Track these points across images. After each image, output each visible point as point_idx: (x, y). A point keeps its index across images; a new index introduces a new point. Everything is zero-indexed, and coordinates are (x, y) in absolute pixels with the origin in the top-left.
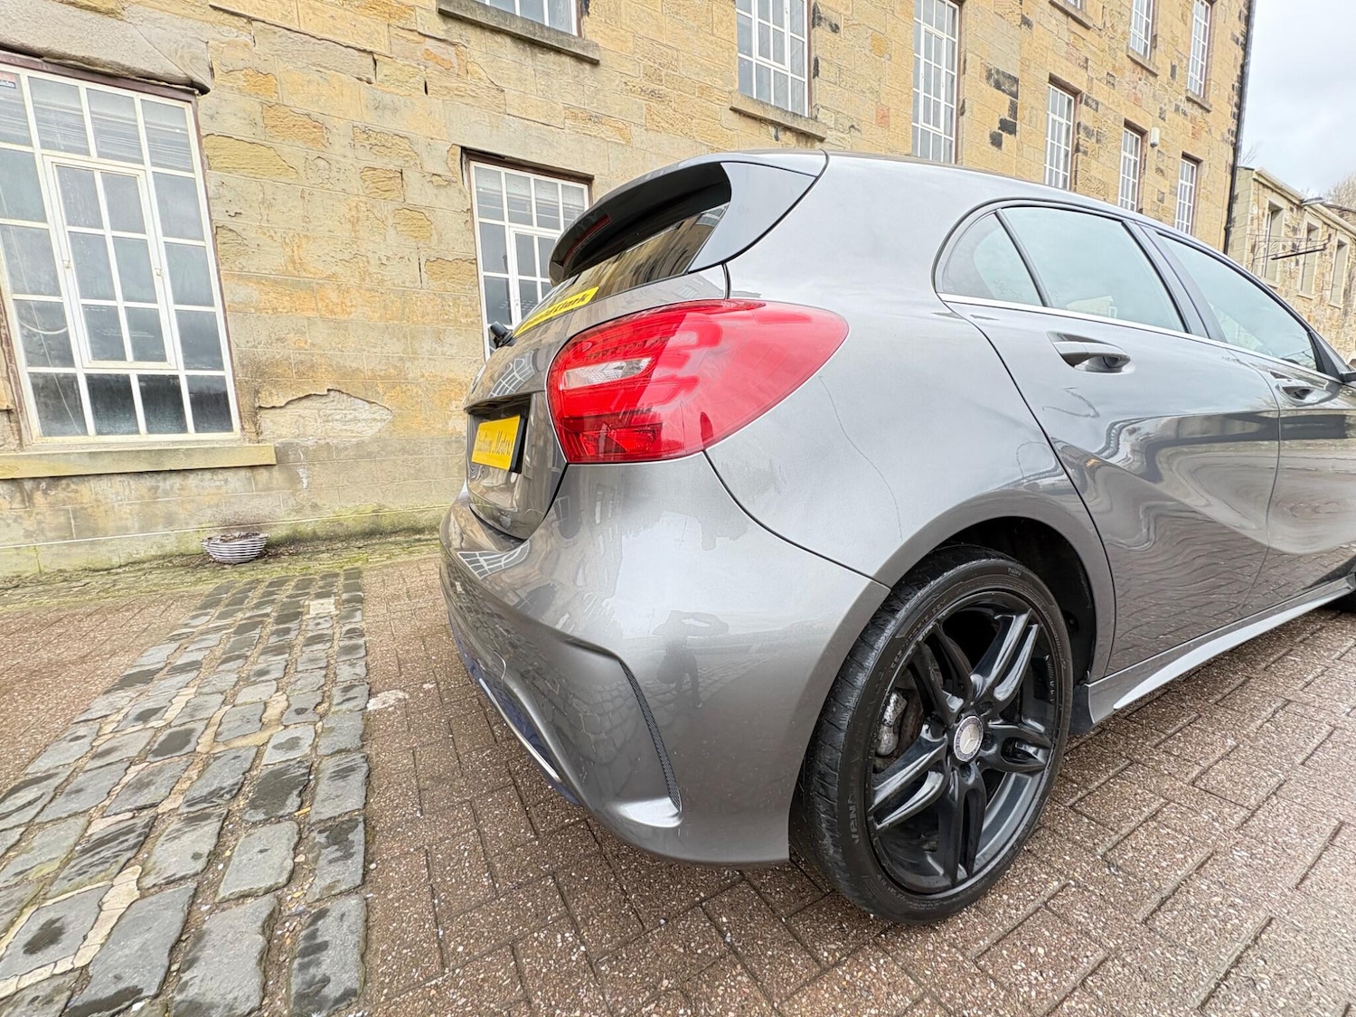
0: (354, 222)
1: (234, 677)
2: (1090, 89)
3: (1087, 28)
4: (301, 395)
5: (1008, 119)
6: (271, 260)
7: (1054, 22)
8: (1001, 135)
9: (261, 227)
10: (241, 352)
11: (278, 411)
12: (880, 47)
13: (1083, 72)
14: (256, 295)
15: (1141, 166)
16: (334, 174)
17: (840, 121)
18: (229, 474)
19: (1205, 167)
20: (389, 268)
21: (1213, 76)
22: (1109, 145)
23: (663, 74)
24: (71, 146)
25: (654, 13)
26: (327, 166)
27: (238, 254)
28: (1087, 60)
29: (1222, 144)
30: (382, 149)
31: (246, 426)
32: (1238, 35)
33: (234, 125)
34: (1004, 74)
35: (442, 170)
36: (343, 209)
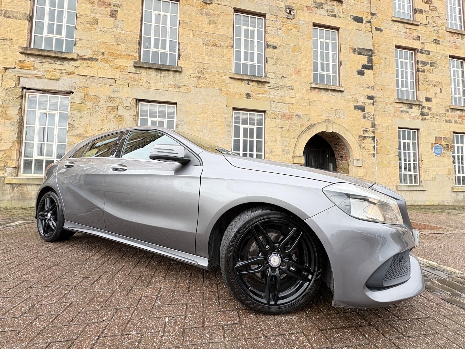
0: (103, 120)
2: (423, 47)
3: (418, 25)
5: (367, 64)
6: (80, 131)
7: (395, 27)
8: (364, 71)
9: (79, 123)
12: (296, 50)
13: (417, 41)
14: (74, 140)
16: (99, 109)
17: (277, 76)
22: (441, 66)
23: (204, 71)
24: (44, 108)
25: (202, 55)
26: (98, 107)
27: (72, 130)
28: (419, 37)
30: (113, 102)
33: (77, 100)
34: (363, 49)
35: (129, 105)
36: (100, 117)
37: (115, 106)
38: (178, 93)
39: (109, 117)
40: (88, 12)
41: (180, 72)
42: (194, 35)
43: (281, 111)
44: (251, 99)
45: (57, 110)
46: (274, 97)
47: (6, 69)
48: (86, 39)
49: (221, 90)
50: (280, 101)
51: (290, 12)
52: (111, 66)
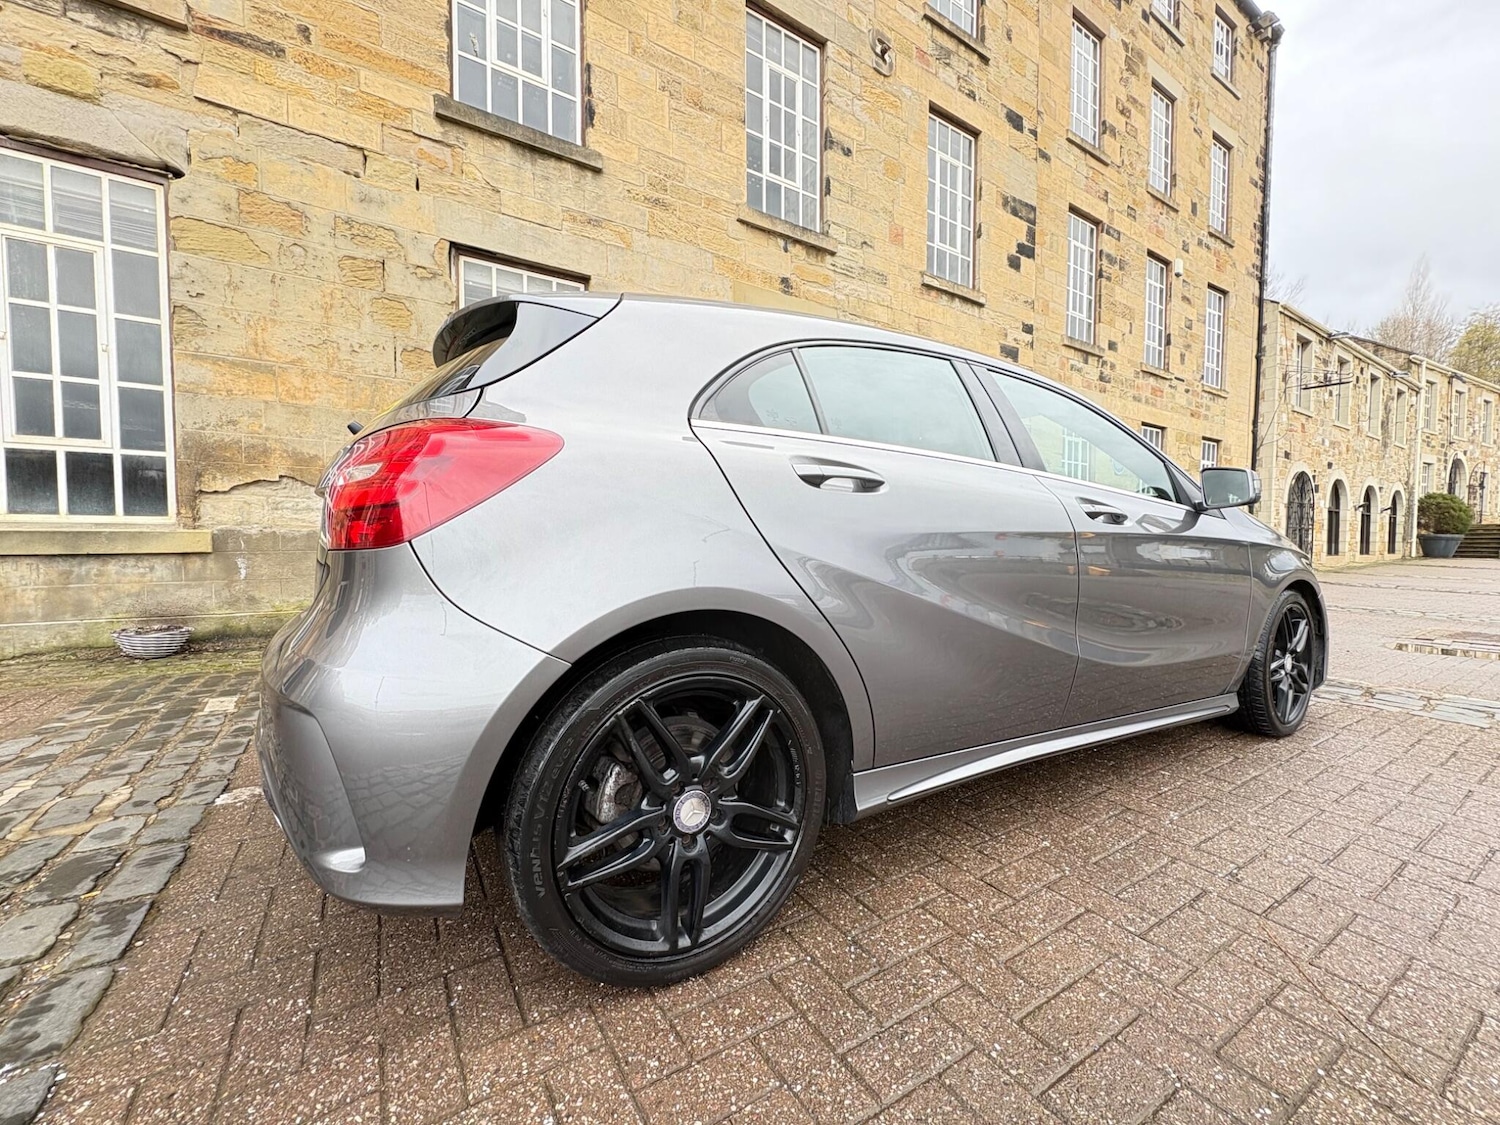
0: (327, 309)
1: (86, 770)
2: (1112, 220)
3: (1106, 164)
4: (249, 480)
5: (1026, 243)
6: (232, 342)
7: (1072, 157)
8: (1019, 258)
9: (224, 309)
10: (187, 433)
11: (221, 496)
12: (893, 170)
13: (1103, 204)
14: (210, 376)
15: (1166, 295)
16: (309, 261)
17: (852, 237)
18: (157, 562)
19: (1232, 299)
20: (361, 355)
21: (1233, 214)
22: (1133, 273)
23: (668, 184)
24: (25, 220)
25: (660, 129)
26: (303, 253)
27: (195, 334)
28: (1106, 193)
29: (1247, 278)
30: (365, 240)
31: (183, 511)
32: (1256, 178)
33: (207, 209)
34: (1020, 201)
35: (427, 263)
36: (316, 295)
37: (373, 257)
38: (592, 242)
39: (351, 299)
41: (597, 171)
42: (634, 50)
44: (791, 294)
45: (101, 239)
46: (844, 297)
49: (717, 257)
50: (859, 311)
51: (884, 52)
52: (345, 94)
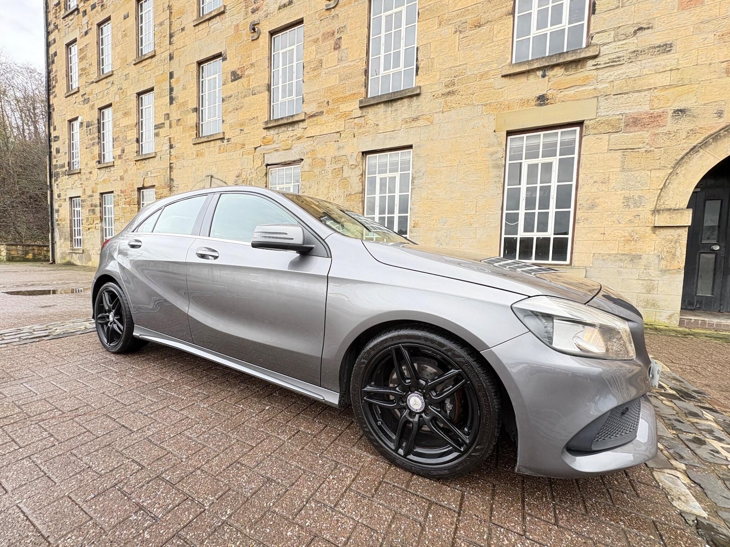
16: (326, 174)
17: (622, 32)
23: (456, 80)
25: (453, 54)
26: (324, 172)
30: (338, 162)
33: (307, 168)
35: (354, 163)
36: (326, 184)
37: (340, 167)
38: (414, 129)
39: (334, 182)
40: (313, 57)
41: (418, 95)
42: (440, 24)
43: (627, 112)
44: (547, 104)
45: (292, 183)
46: (607, 85)
47: (255, 148)
48: (312, 91)
49: (486, 105)
50: (625, 89)
52: (336, 116)
